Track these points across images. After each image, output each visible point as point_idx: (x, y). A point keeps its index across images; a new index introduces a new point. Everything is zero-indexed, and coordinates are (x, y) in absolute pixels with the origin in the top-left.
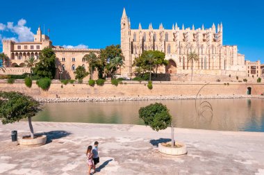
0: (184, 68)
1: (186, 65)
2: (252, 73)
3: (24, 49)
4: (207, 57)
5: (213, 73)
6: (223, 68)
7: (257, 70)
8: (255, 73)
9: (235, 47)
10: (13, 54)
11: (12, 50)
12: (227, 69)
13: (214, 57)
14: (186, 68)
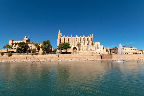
0: (79, 50)
1: (80, 49)
2: (106, 52)
3: (17, 43)
4: (88, 46)
5: (90, 52)
6: (94, 50)
7: (108, 51)
8: (108, 52)
9: (99, 42)
10: (12, 45)
11: (12, 43)
12: (96, 50)
13: (91, 46)
14: (80, 50)
